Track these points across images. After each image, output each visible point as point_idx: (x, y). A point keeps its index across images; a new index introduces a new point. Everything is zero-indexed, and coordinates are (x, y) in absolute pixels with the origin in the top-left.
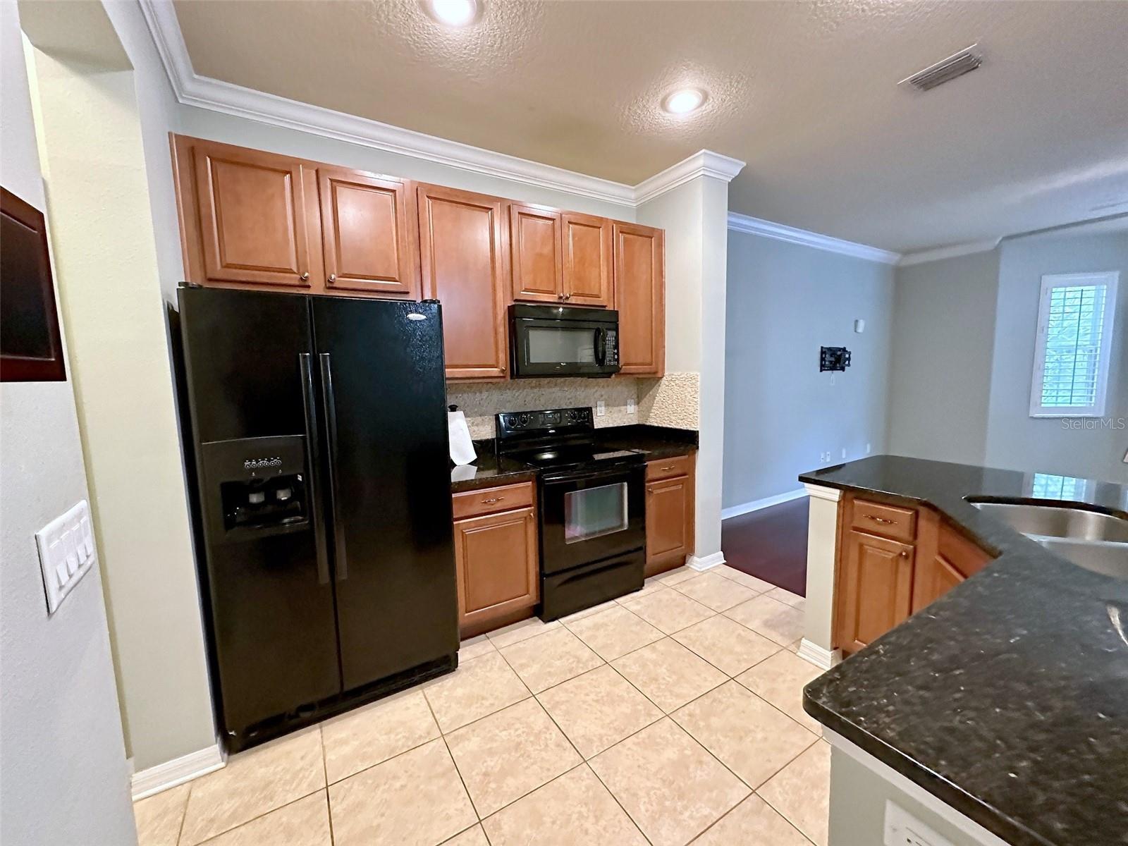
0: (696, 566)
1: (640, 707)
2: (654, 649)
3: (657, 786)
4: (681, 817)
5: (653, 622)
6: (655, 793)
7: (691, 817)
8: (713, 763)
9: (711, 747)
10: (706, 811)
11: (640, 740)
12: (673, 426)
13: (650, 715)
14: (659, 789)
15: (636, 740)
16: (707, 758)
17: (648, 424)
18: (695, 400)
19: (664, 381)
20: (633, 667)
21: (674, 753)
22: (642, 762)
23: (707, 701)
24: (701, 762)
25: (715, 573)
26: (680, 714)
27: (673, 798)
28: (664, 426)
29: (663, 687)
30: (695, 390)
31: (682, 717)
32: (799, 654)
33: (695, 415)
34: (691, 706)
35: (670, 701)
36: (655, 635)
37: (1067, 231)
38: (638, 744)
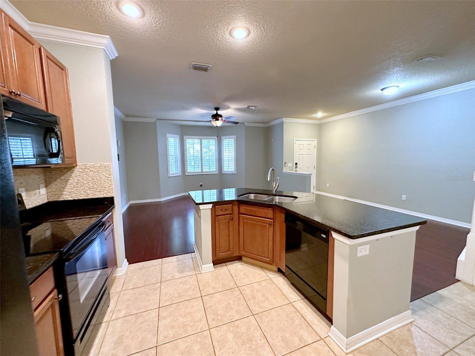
0: (120, 273)
1: (199, 340)
2: (164, 318)
3: (244, 348)
4: (260, 344)
5: (143, 310)
6: (248, 351)
7: (260, 340)
8: (239, 322)
9: (232, 320)
10: (259, 334)
11: (219, 347)
12: (91, 197)
13: (206, 337)
14: (246, 348)
15: (218, 348)
16: (236, 323)
17: (62, 199)
18: (110, 179)
19: (76, 169)
20: (170, 333)
21: (230, 334)
22: (231, 351)
23: (208, 311)
24: (237, 326)
25: (131, 270)
26: (211, 323)
27: (251, 344)
28: (81, 198)
29: (192, 324)
30: (109, 174)
31: (213, 324)
32: (202, 272)
33: (110, 188)
34: (209, 318)
35: (201, 324)
36: (154, 314)
37: (173, 121)
38: (220, 349)
